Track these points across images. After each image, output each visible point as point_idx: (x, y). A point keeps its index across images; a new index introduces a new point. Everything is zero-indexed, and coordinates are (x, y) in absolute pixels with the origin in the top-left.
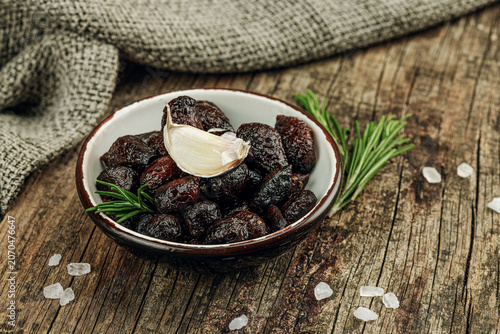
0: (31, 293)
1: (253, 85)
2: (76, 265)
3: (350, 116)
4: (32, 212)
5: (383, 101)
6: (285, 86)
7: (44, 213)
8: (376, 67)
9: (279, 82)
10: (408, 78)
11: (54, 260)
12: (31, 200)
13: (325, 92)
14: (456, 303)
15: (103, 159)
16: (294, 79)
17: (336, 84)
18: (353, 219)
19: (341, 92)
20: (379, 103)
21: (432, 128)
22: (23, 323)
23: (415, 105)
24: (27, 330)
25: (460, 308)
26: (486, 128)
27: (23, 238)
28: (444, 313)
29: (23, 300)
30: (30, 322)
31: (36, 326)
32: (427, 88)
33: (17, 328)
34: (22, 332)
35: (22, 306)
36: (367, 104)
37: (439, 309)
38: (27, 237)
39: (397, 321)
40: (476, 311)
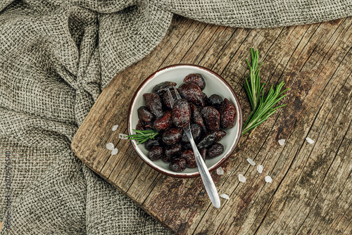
0: (102, 144)
1: (235, 34)
2: (123, 135)
3: (271, 72)
4: (113, 93)
5: (290, 66)
6: (250, 39)
7: (119, 95)
8: (298, 39)
10: (309, 52)
11: (115, 128)
12: (115, 85)
13: (266, 50)
14: (265, 204)
15: (145, 96)
17: (274, 45)
18: (245, 142)
19: (273, 53)
20: (288, 67)
21: (304, 92)
22: (94, 159)
23: (303, 73)
24: (95, 163)
25: (266, 207)
26: (328, 100)
27: (106, 108)
28: (259, 207)
29: (98, 146)
30: (97, 159)
31: (99, 162)
32: (314, 63)
33: (92, 161)
34: (93, 164)
35: (96, 149)
36: (282, 66)
37: (257, 205)
38: (108, 108)
39: (238, 206)
40: (272, 210)
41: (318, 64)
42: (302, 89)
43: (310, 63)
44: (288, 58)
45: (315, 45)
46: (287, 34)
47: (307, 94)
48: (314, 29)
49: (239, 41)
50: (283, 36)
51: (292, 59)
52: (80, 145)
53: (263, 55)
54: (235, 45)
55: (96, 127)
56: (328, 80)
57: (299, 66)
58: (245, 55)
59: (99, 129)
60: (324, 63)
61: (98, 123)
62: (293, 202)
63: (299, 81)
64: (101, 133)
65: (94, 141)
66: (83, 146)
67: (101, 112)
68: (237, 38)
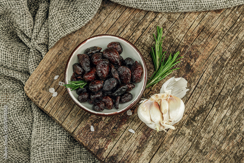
1: (147, 15)
2: (62, 83)
3: (170, 44)
4: (57, 52)
6: (157, 20)
7: (60, 54)
8: (191, 21)
9: (156, 17)
10: (198, 31)
11: (56, 77)
12: (58, 46)
13: (168, 28)
14: (160, 138)
16: (162, 17)
17: (174, 25)
19: (173, 31)
20: (183, 41)
21: (193, 60)
22: (40, 99)
23: (194, 46)
24: (41, 102)
25: (161, 140)
26: (210, 66)
27: (51, 63)
28: (155, 140)
29: (43, 89)
30: (42, 99)
31: (43, 101)
32: (202, 39)
33: (38, 100)
34: (39, 102)
35: (42, 92)
36: (179, 40)
37: (155, 138)
38: (52, 63)
39: (141, 139)
40: (165, 142)
41: (205, 40)
42: (192, 58)
43: (199, 39)
44: (183, 35)
45: (203, 26)
46: (184, 18)
47: (195, 61)
48: (203, 15)
49: (149, 20)
50: (181, 19)
51: (186, 36)
52: (30, 88)
53: (166, 32)
54: (146, 23)
55: (43, 76)
56: (211, 52)
57: (191, 41)
58: (153, 31)
59: (45, 77)
60: (209, 40)
61: (44, 73)
62: (180, 138)
63: (190, 52)
64: (46, 81)
65: (41, 86)
66: (33, 89)
67: (47, 65)
68: (148, 18)
